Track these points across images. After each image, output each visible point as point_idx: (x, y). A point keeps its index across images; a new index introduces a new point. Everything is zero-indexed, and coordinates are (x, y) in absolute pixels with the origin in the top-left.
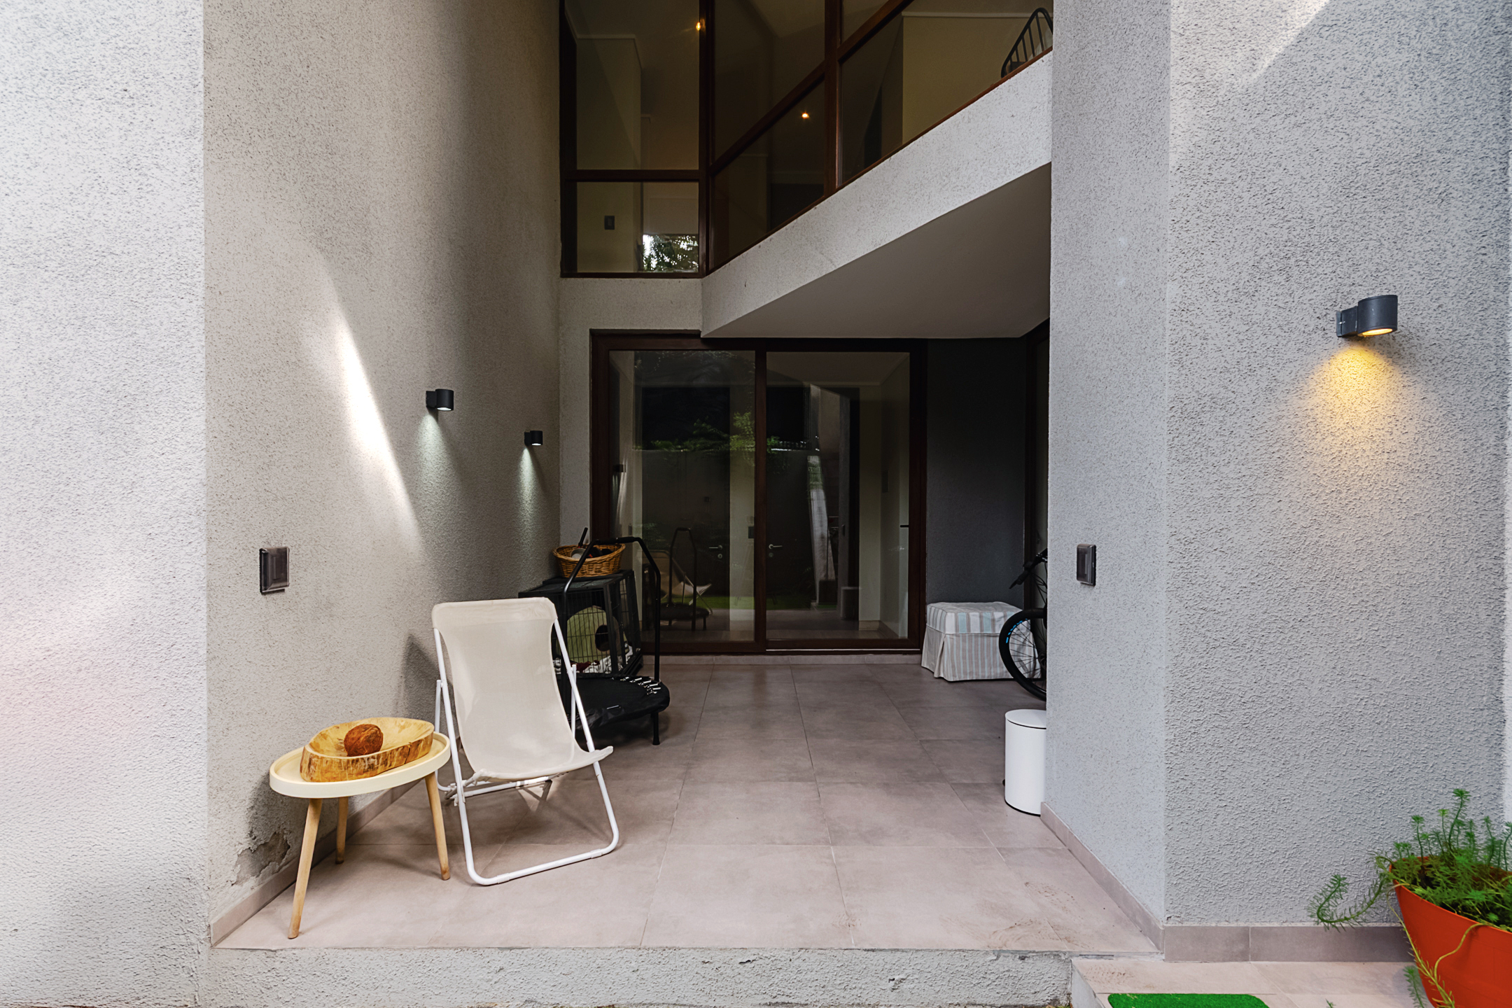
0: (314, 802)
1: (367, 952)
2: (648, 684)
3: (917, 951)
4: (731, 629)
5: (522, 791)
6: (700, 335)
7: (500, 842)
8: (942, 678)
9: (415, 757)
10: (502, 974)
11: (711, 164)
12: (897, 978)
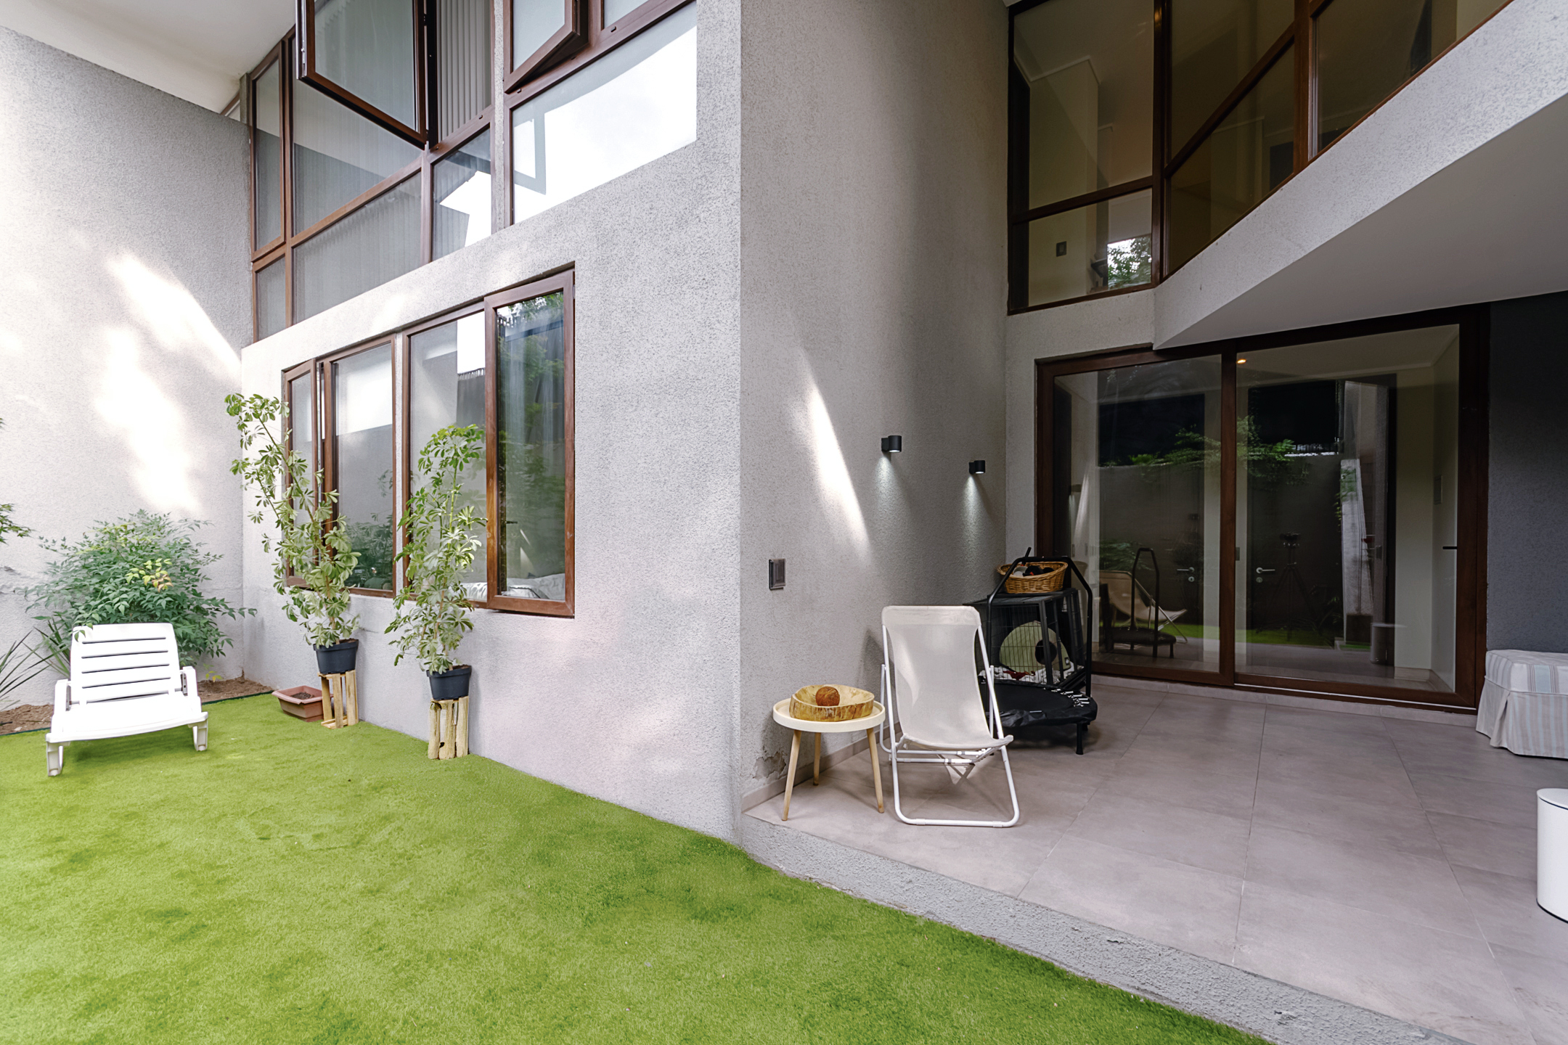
0: (797, 732)
1: (825, 841)
2: (1078, 698)
3: (1311, 993)
4: (1205, 659)
5: (948, 767)
6: (1152, 347)
7: (924, 798)
8: (1506, 749)
9: (860, 716)
10: (911, 885)
11: (1166, 165)
12: (1284, 1012)
